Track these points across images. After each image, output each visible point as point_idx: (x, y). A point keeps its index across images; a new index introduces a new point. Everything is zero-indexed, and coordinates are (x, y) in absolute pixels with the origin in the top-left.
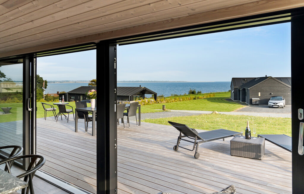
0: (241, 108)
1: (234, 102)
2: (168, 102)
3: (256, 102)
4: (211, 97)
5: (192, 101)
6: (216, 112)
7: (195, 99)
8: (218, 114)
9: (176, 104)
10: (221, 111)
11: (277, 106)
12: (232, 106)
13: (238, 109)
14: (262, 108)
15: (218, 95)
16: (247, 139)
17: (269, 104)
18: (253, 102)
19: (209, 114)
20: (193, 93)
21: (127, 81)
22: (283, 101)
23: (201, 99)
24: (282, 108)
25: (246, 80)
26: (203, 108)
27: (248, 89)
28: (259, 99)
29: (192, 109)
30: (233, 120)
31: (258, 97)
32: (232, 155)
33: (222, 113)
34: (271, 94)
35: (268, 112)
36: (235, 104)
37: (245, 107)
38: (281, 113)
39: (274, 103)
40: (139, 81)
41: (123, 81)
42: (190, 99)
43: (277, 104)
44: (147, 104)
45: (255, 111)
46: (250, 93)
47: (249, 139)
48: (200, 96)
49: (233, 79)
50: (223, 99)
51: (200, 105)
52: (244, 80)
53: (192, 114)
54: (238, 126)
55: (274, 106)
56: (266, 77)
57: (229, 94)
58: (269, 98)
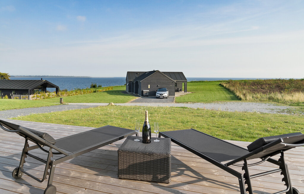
0: (134, 99)
1: (129, 94)
2: (69, 95)
3: (146, 94)
4: (110, 90)
5: (92, 94)
6: (112, 103)
7: (95, 92)
8: (114, 106)
9: (77, 97)
10: (117, 103)
11: (163, 97)
12: (127, 97)
13: (132, 100)
14: (151, 99)
15: (115, 88)
16: (145, 143)
17: (157, 95)
18: (144, 94)
19: (105, 106)
20: (94, 87)
21: (33, 76)
22: (167, 92)
23: (101, 92)
24: (166, 98)
25: (138, 74)
26: (101, 100)
27: (140, 82)
28: (149, 91)
29: (91, 102)
30: (127, 111)
31: (148, 89)
32: (120, 178)
33: (117, 104)
34: (158, 86)
35: (156, 102)
36: (129, 96)
37: (137, 98)
38: (165, 103)
39: (160, 94)
40: (46, 76)
41: (29, 75)
42: (90, 92)
43: (162, 94)
44: (47, 98)
45: (146, 102)
46: (142, 85)
47: (148, 143)
48: (100, 90)
49: (128, 73)
50: (119, 92)
51: (99, 97)
52: (137, 74)
53: (89, 107)
54: (131, 118)
55: (160, 97)
56: (154, 71)
57: (124, 87)
58: (156, 89)
